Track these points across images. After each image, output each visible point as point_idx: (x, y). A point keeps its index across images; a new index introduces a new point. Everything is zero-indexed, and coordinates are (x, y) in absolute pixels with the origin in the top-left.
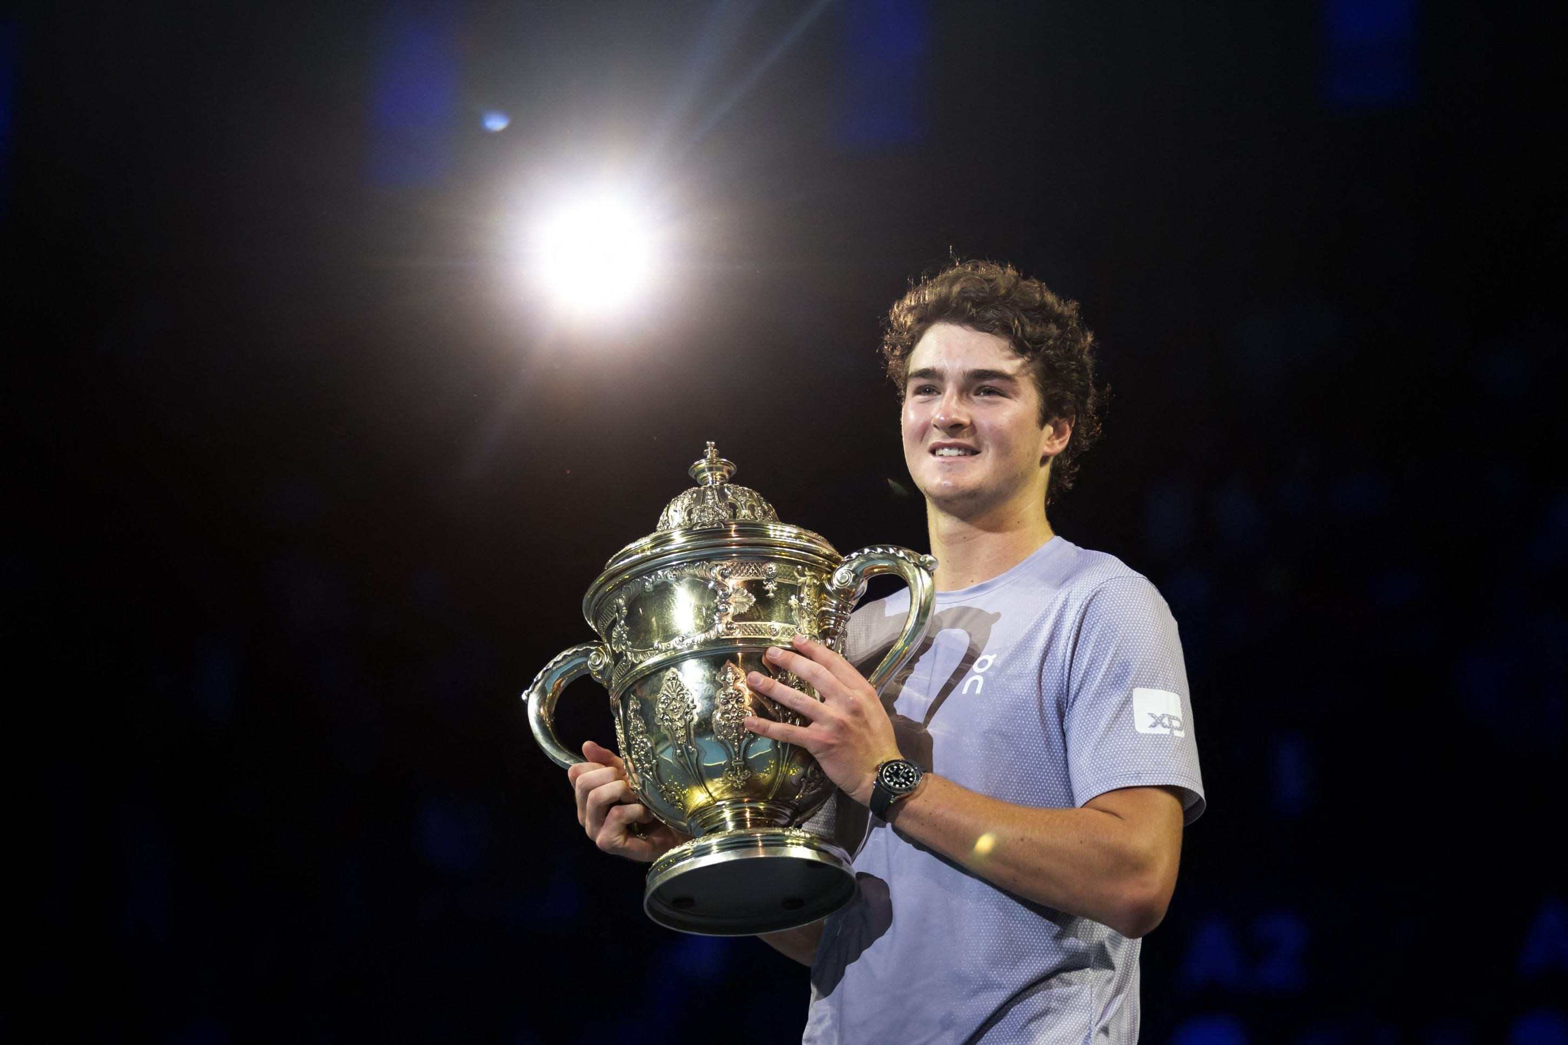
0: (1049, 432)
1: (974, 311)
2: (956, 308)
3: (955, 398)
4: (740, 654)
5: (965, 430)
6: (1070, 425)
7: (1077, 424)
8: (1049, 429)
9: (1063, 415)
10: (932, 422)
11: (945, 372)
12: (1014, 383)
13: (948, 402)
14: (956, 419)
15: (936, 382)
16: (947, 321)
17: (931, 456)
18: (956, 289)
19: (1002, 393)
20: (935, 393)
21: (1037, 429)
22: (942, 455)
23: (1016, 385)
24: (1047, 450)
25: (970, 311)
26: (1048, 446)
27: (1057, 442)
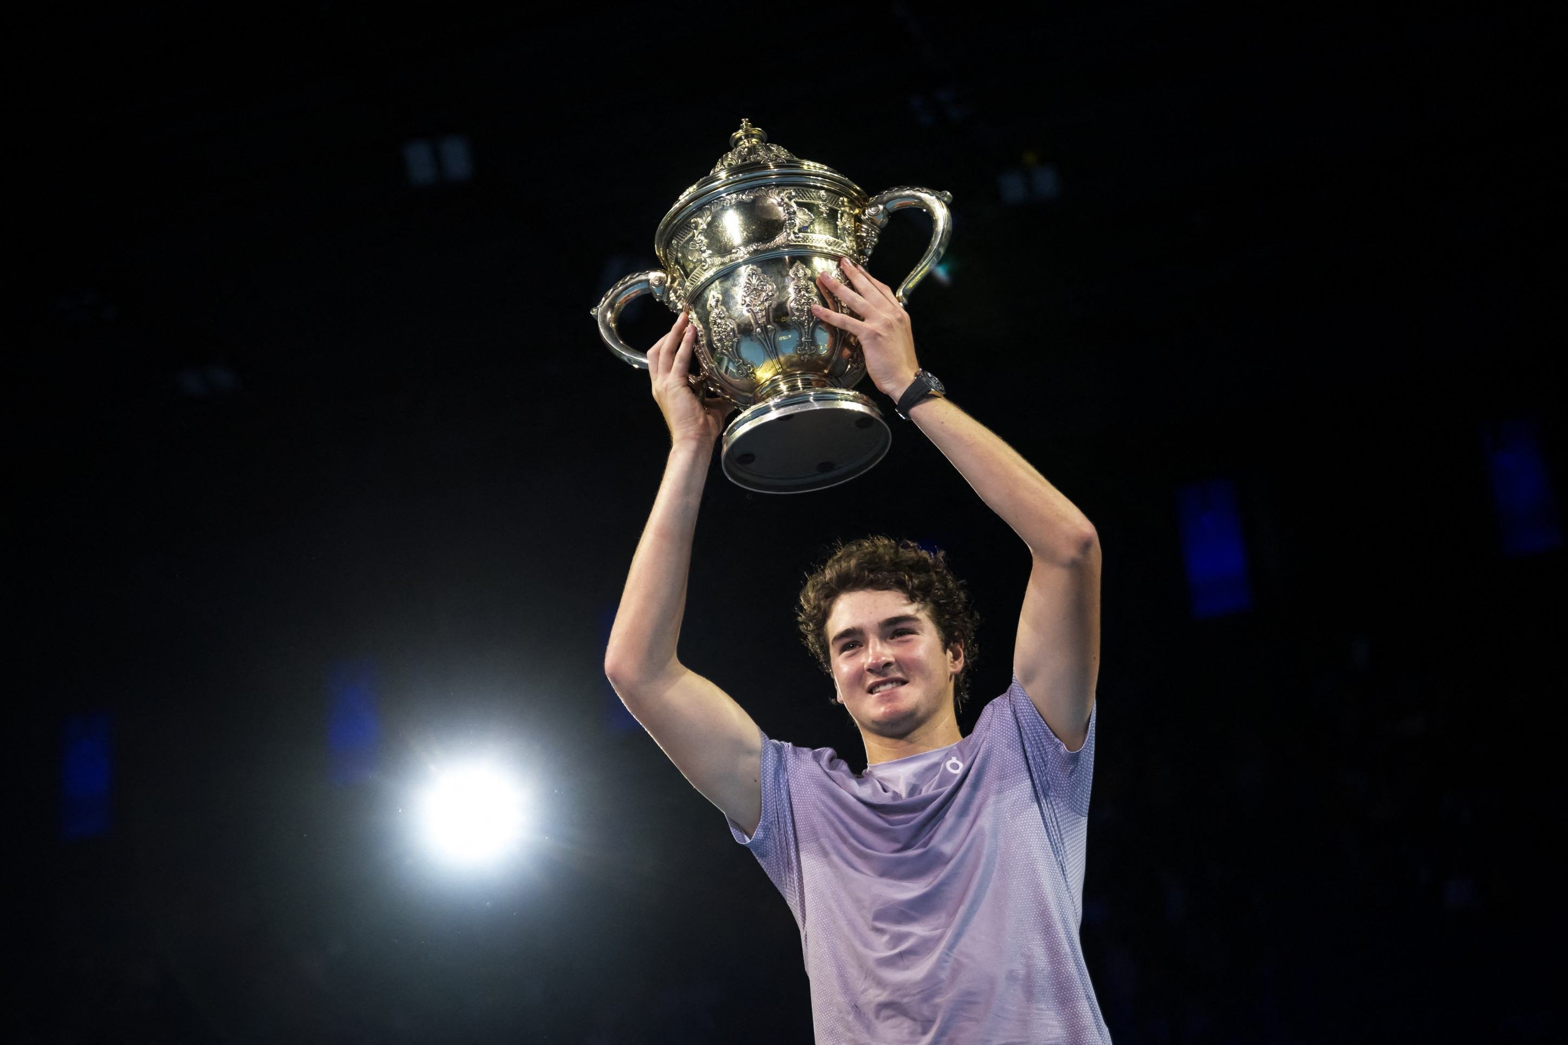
0: (950, 655)
1: (871, 576)
2: (857, 579)
3: (878, 644)
4: (787, 257)
5: (891, 667)
6: (961, 647)
7: (966, 644)
8: (950, 654)
9: (956, 641)
10: (866, 667)
11: (863, 628)
12: (919, 622)
13: (874, 648)
14: (885, 660)
15: (857, 638)
16: (851, 591)
17: (870, 695)
18: (853, 562)
19: (910, 631)
20: (857, 647)
21: (942, 654)
22: (880, 691)
23: (921, 623)
24: (952, 670)
25: (868, 576)
26: (952, 666)
27: (957, 662)
